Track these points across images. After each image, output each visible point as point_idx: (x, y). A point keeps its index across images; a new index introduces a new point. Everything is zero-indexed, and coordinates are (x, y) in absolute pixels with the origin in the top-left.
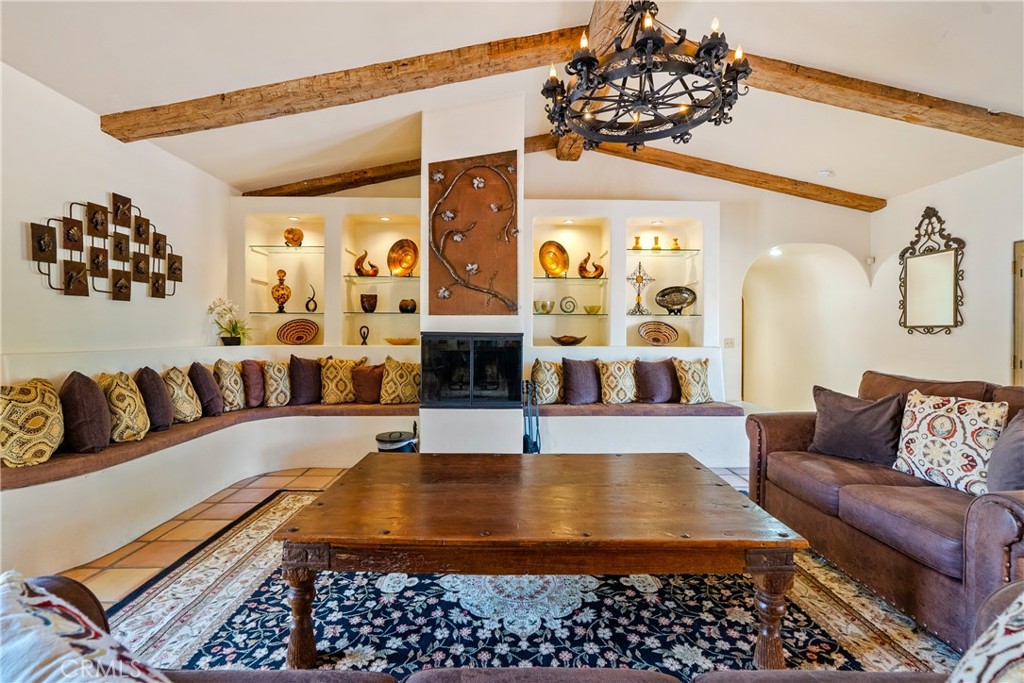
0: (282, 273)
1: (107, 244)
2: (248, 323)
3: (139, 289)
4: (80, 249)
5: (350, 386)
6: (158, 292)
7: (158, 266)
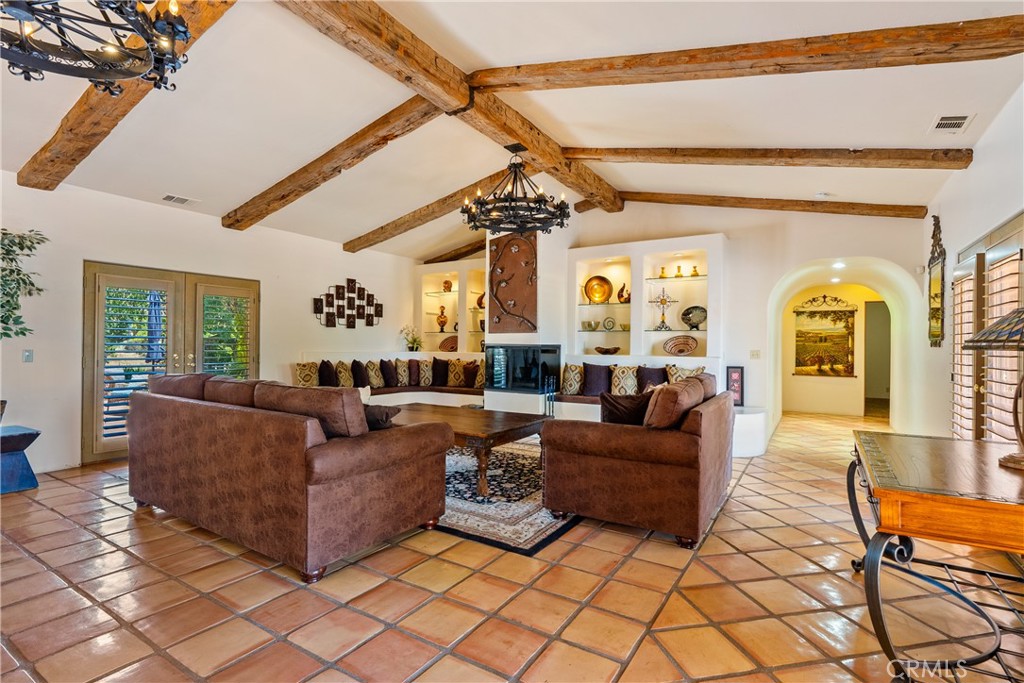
0: (443, 308)
1: (334, 310)
2: (423, 338)
3: (360, 323)
4: (322, 312)
5: (462, 377)
6: (370, 323)
7: (370, 310)
